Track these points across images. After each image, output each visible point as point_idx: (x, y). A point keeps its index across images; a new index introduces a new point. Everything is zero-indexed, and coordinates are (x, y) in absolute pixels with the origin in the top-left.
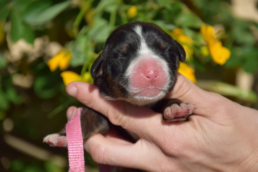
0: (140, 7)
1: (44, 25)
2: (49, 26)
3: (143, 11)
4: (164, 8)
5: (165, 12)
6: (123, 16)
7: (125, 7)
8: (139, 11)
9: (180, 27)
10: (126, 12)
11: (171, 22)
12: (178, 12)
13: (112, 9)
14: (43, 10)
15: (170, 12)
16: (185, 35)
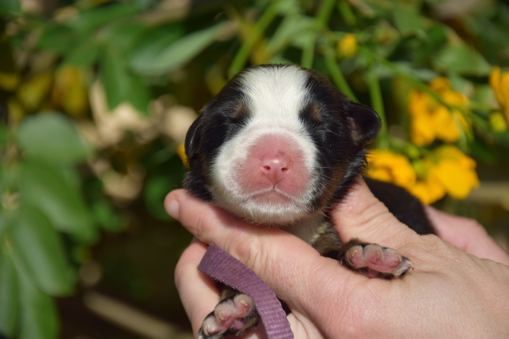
0: (363, 36)
1: (166, 75)
2: (178, 77)
3: (369, 44)
4: (413, 37)
5: (414, 44)
6: (329, 53)
7: (331, 37)
8: (359, 44)
9: (444, 74)
10: (335, 45)
11: (428, 65)
12: (441, 44)
13: (305, 41)
14: (168, 45)
15: (424, 45)
16: (453, 90)
